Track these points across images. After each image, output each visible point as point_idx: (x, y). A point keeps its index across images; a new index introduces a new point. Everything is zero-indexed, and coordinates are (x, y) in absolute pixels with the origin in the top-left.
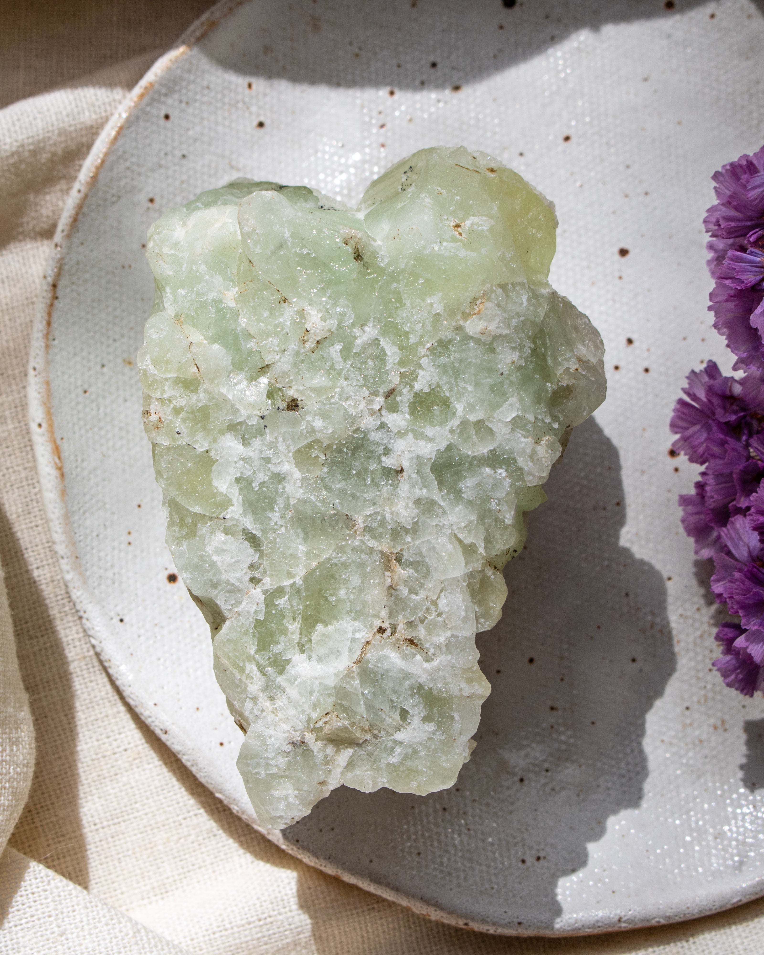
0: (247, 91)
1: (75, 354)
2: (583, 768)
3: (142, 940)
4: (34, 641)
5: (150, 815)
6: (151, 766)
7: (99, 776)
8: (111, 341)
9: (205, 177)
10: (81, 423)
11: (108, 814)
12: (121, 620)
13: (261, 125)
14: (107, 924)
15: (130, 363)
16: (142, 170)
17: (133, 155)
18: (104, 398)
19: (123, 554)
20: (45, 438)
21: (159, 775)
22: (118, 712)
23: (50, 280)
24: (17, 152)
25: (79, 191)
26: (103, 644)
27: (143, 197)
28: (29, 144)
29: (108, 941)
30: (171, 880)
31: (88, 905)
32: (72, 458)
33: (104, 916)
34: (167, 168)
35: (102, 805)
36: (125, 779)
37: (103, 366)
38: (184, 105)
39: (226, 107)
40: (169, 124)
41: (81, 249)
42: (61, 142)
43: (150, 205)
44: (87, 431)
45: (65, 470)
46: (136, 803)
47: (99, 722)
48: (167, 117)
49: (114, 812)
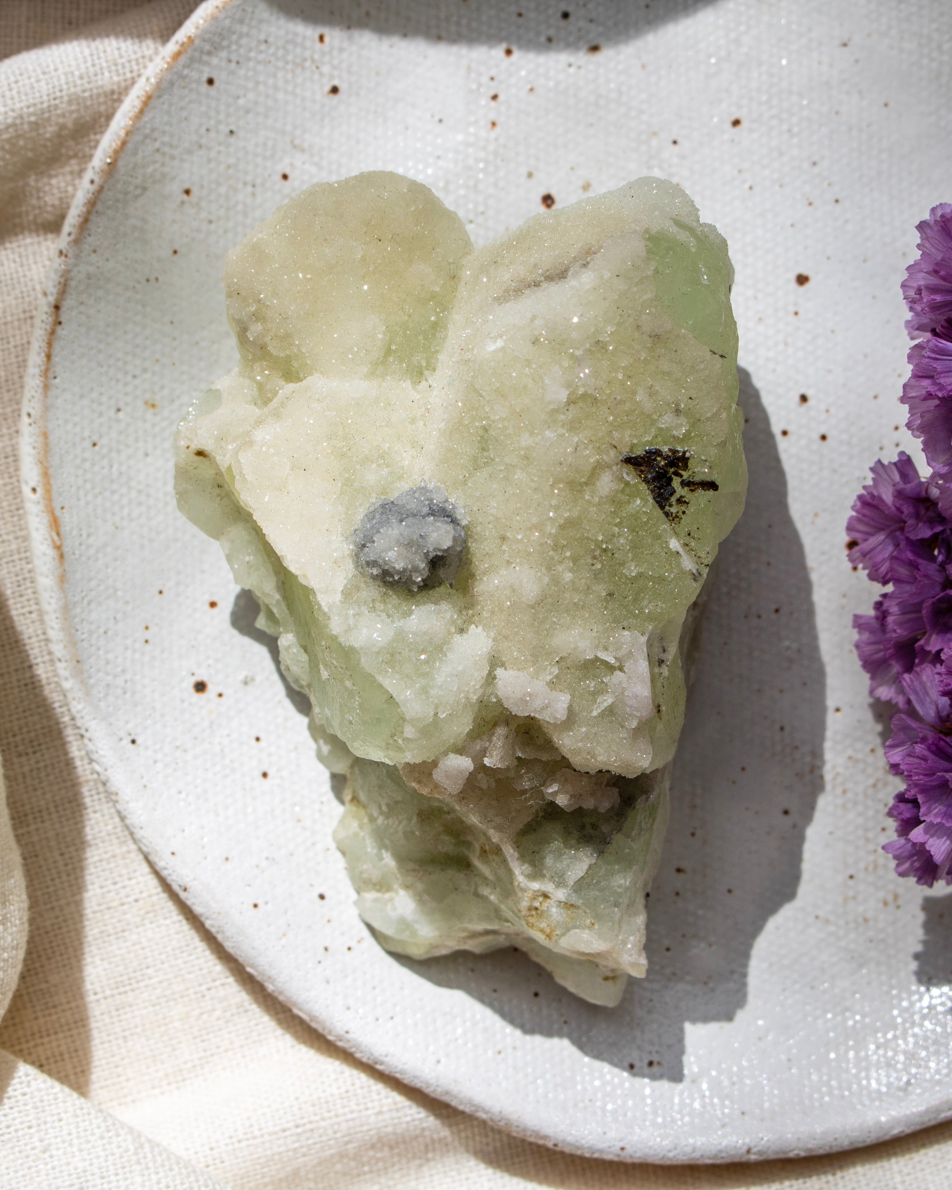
0: (318, 45)
1: (82, 396)
2: (714, 948)
3: (145, 1157)
4: (24, 759)
5: (165, 984)
6: (168, 921)
7: (102, 932)
8: (129, 378)
9: (259, 160)
10: (88, 486)
11: (112, 981)
12: (133, 742)
13: (335, 90)
14: (102, 1138)
15: (153, 406)
16: (176, 152)
17: (164, 133)
18: (119, 451)
19: (137, 656)
20: (41, 507)
21: (177, 933)
22: (129, 852)
23: (52, 299)
24: (14, 125)
25: (92, 182)
26: (109, 773)
27: (175, 188)
28: (30, 115)
29: (102, 1160)
30: (189, 1065)
31: (79, 1112)
32: (75, 532)
33: (99, 1127)
34: (209, 149)
35: (105, 970)
36: (134, 937)
37: (119, 410)
38: (233, 65)
39: (289, 67)
40: (212, 91)
41: (94, 258)
42: (72, 112)
43: (185, 197)
44: (96, 496)
45: (65, 549)
46: (148, 968)
47: (104, 863)
48: (210, 82)
49: (119, 979)
